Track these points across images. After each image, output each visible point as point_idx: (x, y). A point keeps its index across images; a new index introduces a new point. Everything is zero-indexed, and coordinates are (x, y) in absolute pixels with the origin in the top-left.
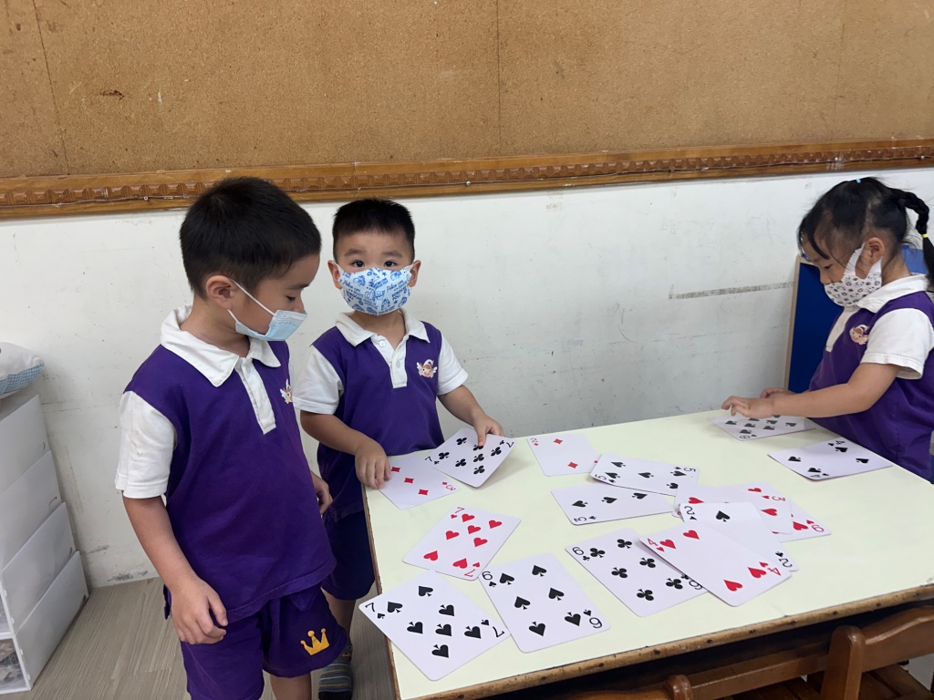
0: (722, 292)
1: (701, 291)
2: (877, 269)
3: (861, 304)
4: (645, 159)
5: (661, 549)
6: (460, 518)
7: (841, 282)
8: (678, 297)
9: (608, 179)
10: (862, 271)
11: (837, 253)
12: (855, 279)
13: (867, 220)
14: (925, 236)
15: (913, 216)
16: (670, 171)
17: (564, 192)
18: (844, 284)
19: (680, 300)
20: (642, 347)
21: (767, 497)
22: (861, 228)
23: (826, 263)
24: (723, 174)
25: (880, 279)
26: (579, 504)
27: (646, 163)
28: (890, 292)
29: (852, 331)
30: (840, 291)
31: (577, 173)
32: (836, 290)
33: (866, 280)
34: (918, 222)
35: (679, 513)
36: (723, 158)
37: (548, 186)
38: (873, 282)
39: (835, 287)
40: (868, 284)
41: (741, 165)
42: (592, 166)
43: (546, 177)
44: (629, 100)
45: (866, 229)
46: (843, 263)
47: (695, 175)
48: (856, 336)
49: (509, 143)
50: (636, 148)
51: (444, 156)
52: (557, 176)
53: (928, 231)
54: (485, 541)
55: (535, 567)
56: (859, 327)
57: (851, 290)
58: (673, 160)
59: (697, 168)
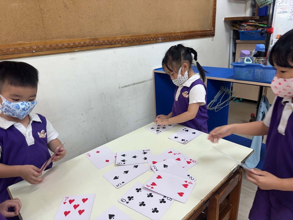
0: (134, 84)
1: (128, 85)
2: (186, 73)
3: (184, 85)
4: (103, 40)
5: (152, 188)
6: (68, 203)
7: (177, 78)
8: (122, 87)
9: (92, 47)
10: (183, 75)
11: (175, 69)
12: (181, 77)
13: (182, 58)
14: (197, 61)
15: (193, 55)
16: (112, 44)
17: (75, 53)
18: (178, 79)
19: (122, 88)
20: (113, 106)
21: (175, 154)
22: (181, 60)
23: (172, 73)
24: (129, 45)
25: (187, 76)
26: (116, 178)
27: (104, 41)
28: (191, 80)
29: (183, 93)
30: (177, 81)
31: (80, 46)
32: (176, 81)
33: (184, 77)
34: (194, 57)
35: (152, 169)
36: (128, 39)
37: (69, 51)
38: (186, 77)
39: (176, 80)
40: (185, 78)
41: (134, 41)
42: (85, 43)
43: (68, 48)
44: (94, 18)
45: (182, 61)
46: (177, 72)
47: (120, 45)
48: (185, 95)
49: (49, 34)
50: (99, 36)
51: (20, 40)
52: (72, 47)
53: (197, 59)
54: (83, 211)
55: (109, 215)
56: (185, 92)
57: (180, 81)
58: (113, 40)
59: (121, 43)
